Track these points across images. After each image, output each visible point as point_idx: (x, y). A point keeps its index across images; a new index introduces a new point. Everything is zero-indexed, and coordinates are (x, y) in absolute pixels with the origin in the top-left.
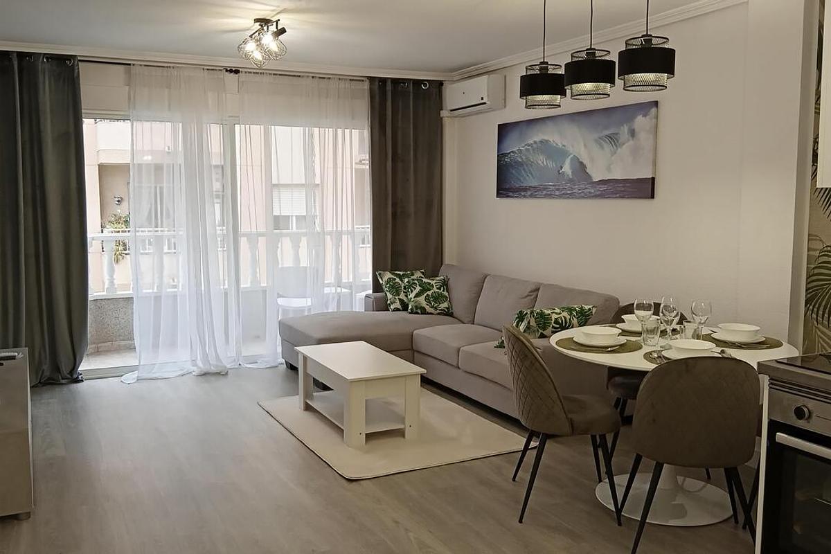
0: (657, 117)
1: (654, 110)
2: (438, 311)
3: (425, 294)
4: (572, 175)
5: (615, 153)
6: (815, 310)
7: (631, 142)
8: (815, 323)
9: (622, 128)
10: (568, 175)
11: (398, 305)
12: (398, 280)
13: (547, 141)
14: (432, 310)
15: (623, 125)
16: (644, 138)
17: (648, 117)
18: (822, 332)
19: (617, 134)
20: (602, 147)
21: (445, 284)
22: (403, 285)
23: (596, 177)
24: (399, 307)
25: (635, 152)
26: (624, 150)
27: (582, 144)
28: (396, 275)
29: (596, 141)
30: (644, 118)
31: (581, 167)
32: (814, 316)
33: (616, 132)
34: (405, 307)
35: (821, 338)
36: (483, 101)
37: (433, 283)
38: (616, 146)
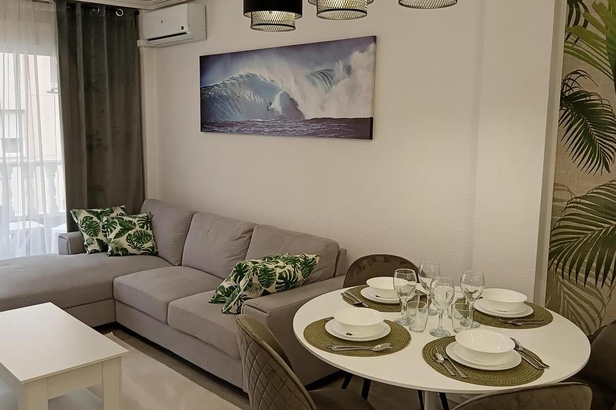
0: (375, 54)
1: (372, 46)
2: (142, 251)
3: (127, 234)
4: (282, 113)
5: (330, 91)
6: (561, 264)
7: (347, 80)
8: (561, 278)
9: (336, 64)
10: (278, 112)
11: (96, 246)
12: (95, 219)
13: (253, 75)
14: (135, 251)
15: (338, 62)
16: (362, 75)
17: (366, 53)
18: (570, 289)
19: (330, 70)
20: (314, 84)
21: (148, 222)
22: (101, 224)
23: (309, 116)
24: (98, 248)
25: (352, 89)
26: (340, 88)
27: (293, 80)
28: (93, 213)
29: (307, 76)
30: (361, 54)
31: (292, 105)
32: (559, 270)
33: (330, 68)
34: (104, 247)
35: (567, 294)
36: (183, 31)
37: (135, 221)
38: (330, 83)
